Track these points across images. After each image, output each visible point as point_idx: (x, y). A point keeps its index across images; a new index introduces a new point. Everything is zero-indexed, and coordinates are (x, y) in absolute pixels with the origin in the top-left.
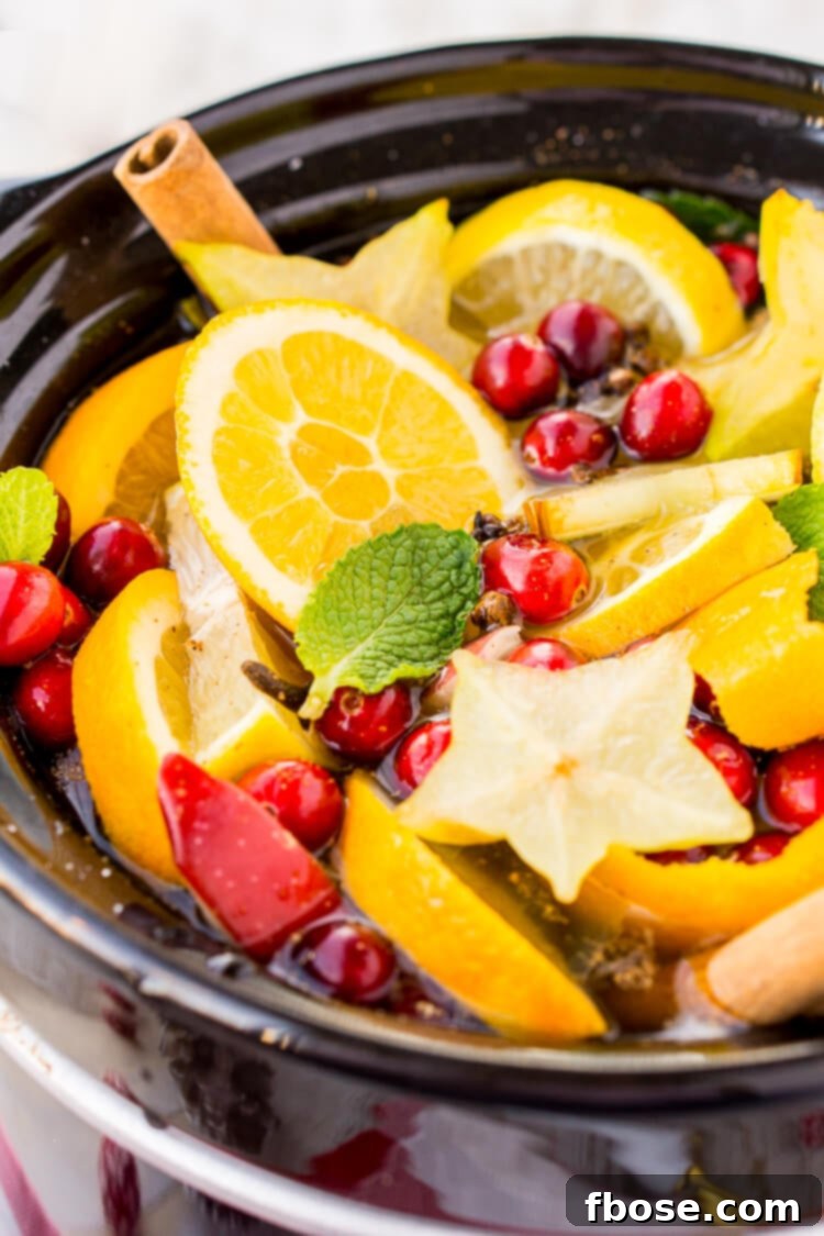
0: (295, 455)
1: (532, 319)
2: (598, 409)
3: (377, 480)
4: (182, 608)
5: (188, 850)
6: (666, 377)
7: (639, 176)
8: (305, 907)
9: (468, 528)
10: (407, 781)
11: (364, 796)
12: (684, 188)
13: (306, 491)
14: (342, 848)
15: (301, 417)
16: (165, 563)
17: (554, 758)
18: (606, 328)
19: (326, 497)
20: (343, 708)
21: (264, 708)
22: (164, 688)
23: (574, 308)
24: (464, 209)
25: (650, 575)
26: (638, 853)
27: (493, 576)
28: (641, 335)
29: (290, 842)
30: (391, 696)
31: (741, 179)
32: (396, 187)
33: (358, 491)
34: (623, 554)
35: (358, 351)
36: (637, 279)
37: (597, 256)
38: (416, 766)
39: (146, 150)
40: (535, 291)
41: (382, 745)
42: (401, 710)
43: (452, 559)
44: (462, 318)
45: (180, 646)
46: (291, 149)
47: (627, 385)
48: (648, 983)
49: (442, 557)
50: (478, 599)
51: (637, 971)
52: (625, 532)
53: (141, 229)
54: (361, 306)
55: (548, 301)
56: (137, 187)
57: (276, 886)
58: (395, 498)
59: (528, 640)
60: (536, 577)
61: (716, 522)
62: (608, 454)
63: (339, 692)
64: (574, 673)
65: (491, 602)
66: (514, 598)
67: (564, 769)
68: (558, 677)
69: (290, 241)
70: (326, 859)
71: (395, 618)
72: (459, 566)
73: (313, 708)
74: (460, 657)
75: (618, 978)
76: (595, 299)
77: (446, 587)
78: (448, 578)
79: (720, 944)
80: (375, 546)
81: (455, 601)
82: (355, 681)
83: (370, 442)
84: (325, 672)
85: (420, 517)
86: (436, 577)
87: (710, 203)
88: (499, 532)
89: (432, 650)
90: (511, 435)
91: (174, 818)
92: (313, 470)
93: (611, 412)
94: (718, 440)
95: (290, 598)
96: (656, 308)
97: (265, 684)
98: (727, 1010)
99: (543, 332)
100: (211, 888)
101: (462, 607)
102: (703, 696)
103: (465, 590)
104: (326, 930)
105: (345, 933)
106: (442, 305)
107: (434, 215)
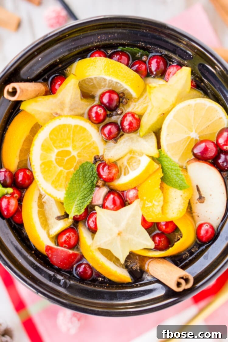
0: (56, 161)
3: (74, 157)
13: (60, 169)
14: (80, 245)
15: (56, 151)
17: (117, 232)
19: (64, 168)
20: (76, 217)
27: (100, 175)
33: (69, 163)
43: (91, 169)
49: (89, 169)
58: (77, 159)
67: (119, 234)
68: (116, 212)
72: (92, 171)
73: (71, 217)
75: (133, 268)
78: (90, 174)
80: (76, 174)
82: (76, 214)
86: (88, 175)
101: (94, 179)
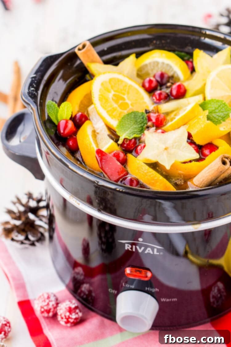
0: (113, 99)
1: (152, 75)
3: (127, 104)
4: (94, 127)
5: (102, 165)
6: (178, 84)
7: (170, 49)
8: (122, 175)
9: (144, 111)
10: (137, 153)
11: (130, 157)
12: (178, 51)
13: (115, 106)
14: (127, 165)
15: (113, 93)
16: (90, 120)
17: (164, 147)
18: (166, 76)
19: (119, 106)
20: (125, 142)
21: (111, 142)
22: (94, 140)
23: (159, 73)
24: (138, 55)
25: (177, 118)
26: (180, 162)
27: (149, 119)
28: (172, 77)
29: (119, 164)
30: (133, 140)
31: (189, 49)
32: (124, 53)
33: (124, 106)
34: (172, 115)
35: (122, 81)
36: (171, 67)
37: (163, 63)
38: (139, 151)
39: (81, 46)
40: (152, 70)
41: (132, 148)
42: (135, 143)
43: (141, 117)
44: (139, 76)
45: (95, 134)
46: (105, 46)
47: (170, 87)
48: (183, 183)
49: (140, 117)
50: (147, 124)
51: (181, 182)
52: (172, 112)
53: (78, 62)
54: (120, 73)
55: (155, 72)
56: (79, 53)
57: (117, 171)
58: (130, 107)
59: (156, 130)
60: (157, 119)
61: (189, 108)
62: (168, 98)
63: (124, 139)
64: (166, 133)
65: (150, 124)
66: (153, 123)
67: (166, 149)
68: (163, 134)
69: (106, 62)
70: (125, 167)
71: (132, 127)
72: (143, 118)
73: (120, 142)
74: (146, 132)
75: (177, 183)
76: (164, 71)
77: (141, 122)
78: (141, 121)
79: (195, 177)
80: (128, 115)
81: (143, 125)
82: (127, 137)
83: (125, 97)
84: (122, 136)
85: (135, 109)
86: (139, 120)
87: (183, 54)
88: (149, 112)
89: (139, 133)
90: (150, 96)
91: (99, 160)
92: (116, 102)
93: (168, 91)
94: (188, 94)
95: (114, 124)
96: (175, 72)
97: (112, 139)
98: (197, 186)
99: (154, 76)
100: (106, 171)
101: (144, 125)
102: (190, 136)
103: (144, 122)
104: (126, 178)
105: (129, 178)
106: (135, 73)
107: (133, 57)
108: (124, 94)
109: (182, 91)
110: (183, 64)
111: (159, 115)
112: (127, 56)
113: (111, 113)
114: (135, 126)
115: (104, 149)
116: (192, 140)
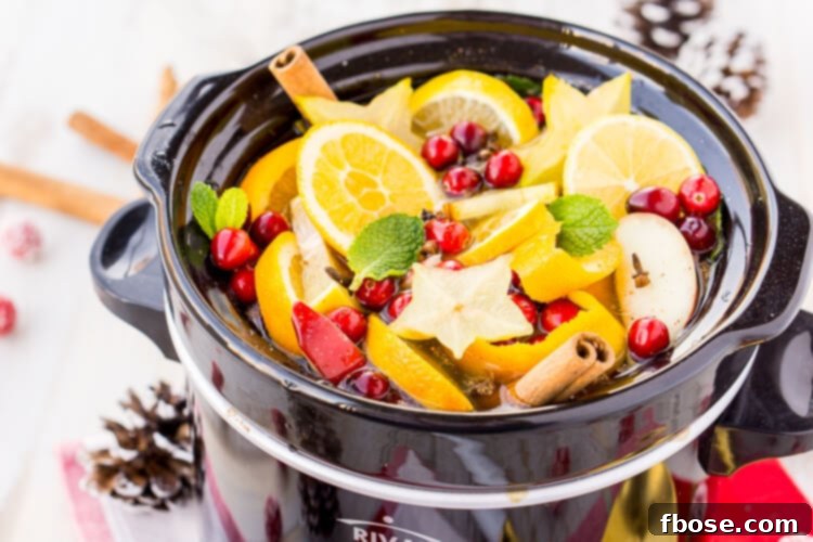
0: (347, 184)
1: (447, 128)
2: (474, 167)
3: (381, 196)
4: (298, 248)
5: (304, 340)
6: (504, 153)
7: (495, 68)
8: (352, 365)
9: (419, 215)
10: (393, 315)
11: (375, 322)
12: (514, 74)
13: (351, 199)
15: (348, 168)
16: (291, 230)
17: (453, 303)
18: (479, 133)
19: (359, 202)
20: (367, 287)
21: (334, 287)
22: (293, 279)
23: (464, 124)
24: (418, 81)
25: (495, 234)
26: (487, 342)
27: (430, 234)
28: (494, 136)
29: (346, 338)
30: (386, 283)
32: (388, 73)
33: (374, 200)
34: (485, 227)
35: (372, 142)
36: (492, 112)
37: (475, 102)
38: (397, 309)
39: (282, 58)
40: (449, 117)
41: (383, 302)
42: (391, 289)
43: (412, 228)
44: (417, 129)
45: (298, 263)
46: (343, 57)
47: (487, 158)
48: (490, 393)
49: (408, 227)
50: (422, 244)
51: (487, 388)
52: (486, 218)
53: (278, 92)
54: (374, 123)
55: (454, 121)
56: (278, 73)
57: (340, 356)
58: (388, 203)
59: (444, 259)
60: (448, 235)
61: (522, 212)
62: (479, 185)
63: (366, 280)
64: (463, 271)
65: (429, 245)
66: (438, 243)
67: (458, 309)
68: (456, 273)
70: (361, 346)
71: (388, 252)
72: (415, 231)
73: (354, 286)
74: (416, 266)
75: (479, 391)
76: (475, 120)
77: (410, 240)
78: (410, 236)
79: (520, 377)
80: (381, 222)
81: (413, 246)
82: (371, 275)
83: (378, 179)
84: (359, 272)
85: (399, 210)
86: (405, 236)
87: (525, 81)
88: (432, 217)
89: (403, 265)
90: (438, 178)
91: (299, 327)
92: (354, 190)
93: (480, 168)
94: (526, 178)
95: (345, 242)
96: (501, 124)
97: (335, 277)
98: (522, 401)
99: (452, 134)
100: (314, 355)
101: (416, 248)
102: (516, 281)
103: (419, 241)
104: (360, 373)
105: (368, 374)
106: (408, 123)
107: (405, 85)
108: (375, 172)
109: (513, 169)
110: (522, 105)
111: (453, 226)
112: (393, 82)
113: (338, 218)
114: (394, 250)
115: (315, 303)
116: (522, 289)
